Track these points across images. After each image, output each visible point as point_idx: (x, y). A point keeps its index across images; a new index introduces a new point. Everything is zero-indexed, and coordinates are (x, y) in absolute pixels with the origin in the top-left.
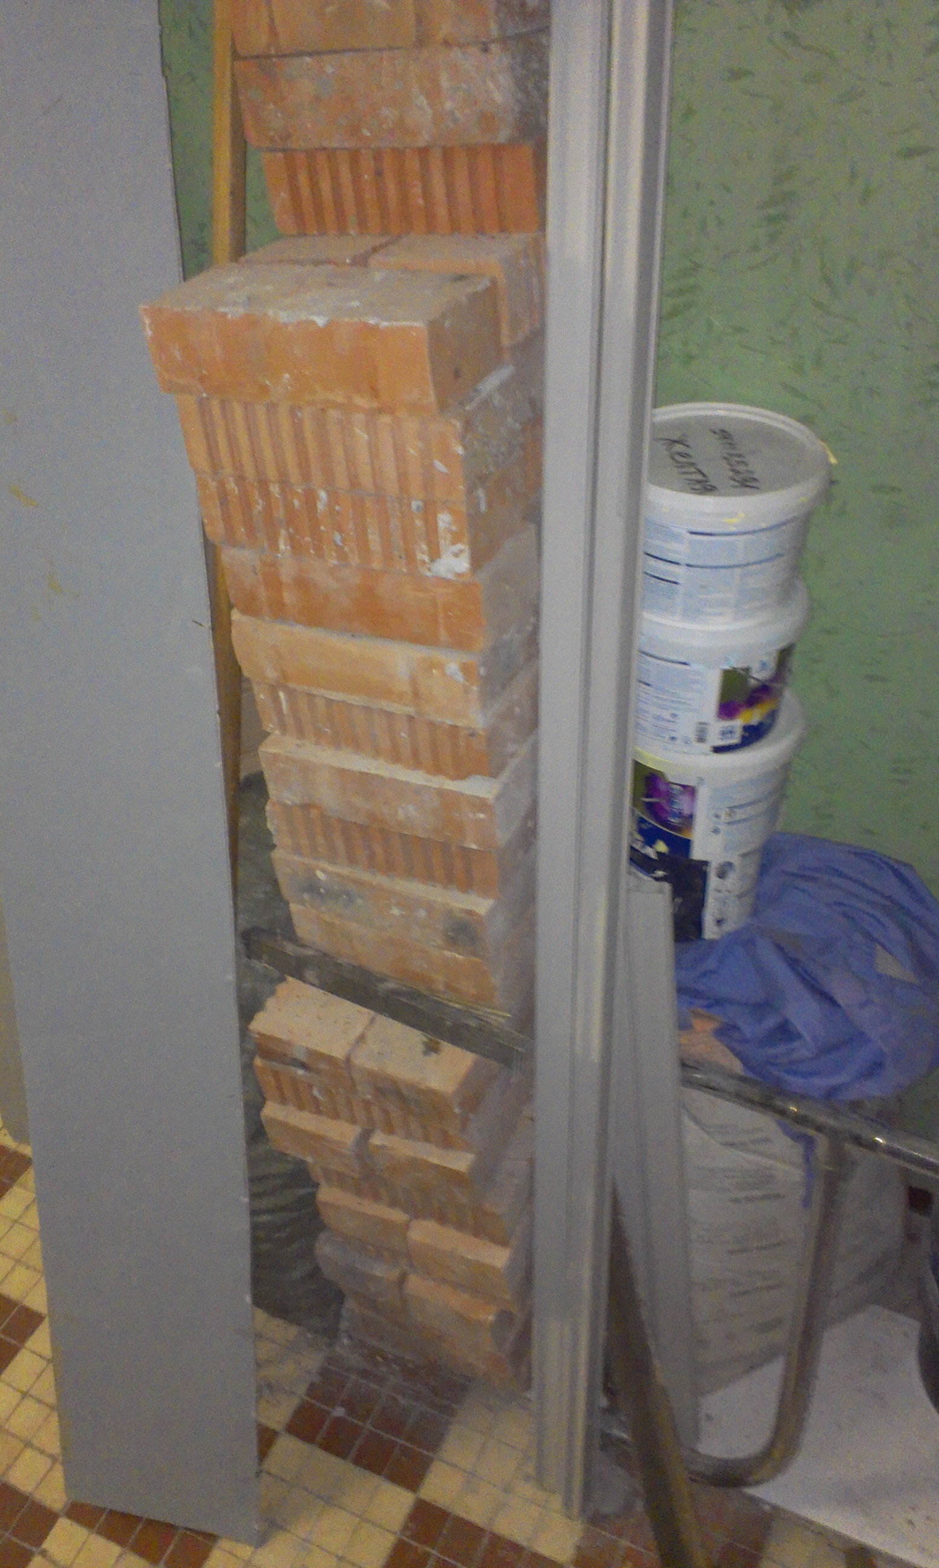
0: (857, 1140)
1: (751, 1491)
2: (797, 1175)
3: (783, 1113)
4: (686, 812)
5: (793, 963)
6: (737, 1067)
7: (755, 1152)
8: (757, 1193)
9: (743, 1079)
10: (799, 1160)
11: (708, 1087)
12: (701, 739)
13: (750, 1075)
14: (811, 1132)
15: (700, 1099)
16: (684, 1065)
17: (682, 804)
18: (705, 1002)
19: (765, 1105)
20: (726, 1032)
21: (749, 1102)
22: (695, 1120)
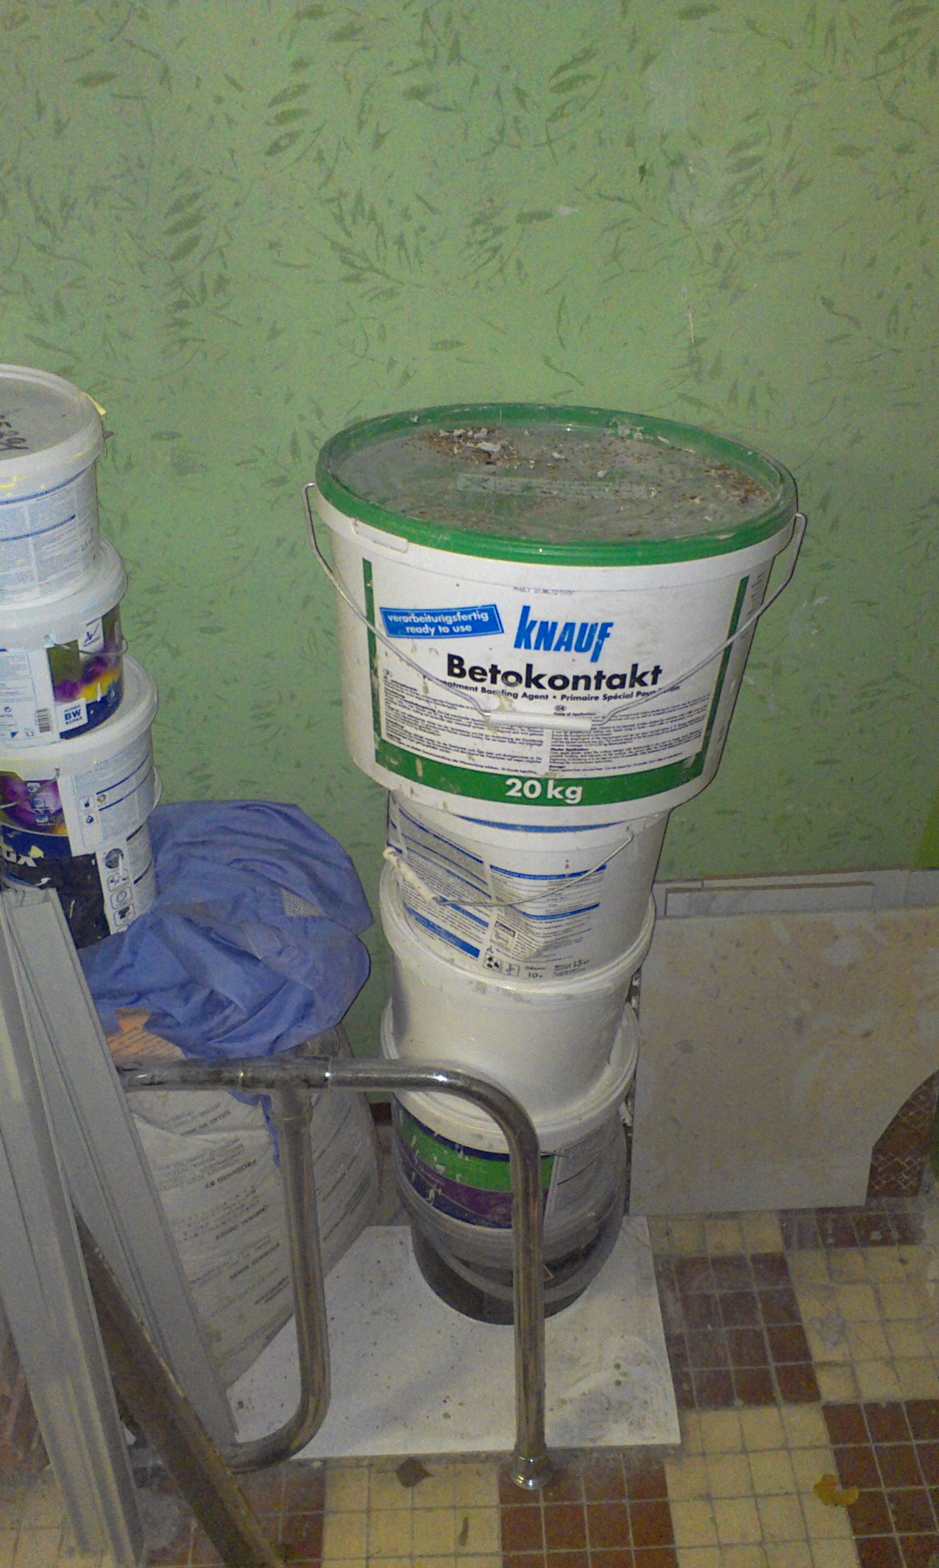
0: (308, 1083)
1: (299, 1456)
2: (262, 1136)
3: (232, 1082)
4: (53, 809)
5: (207, 933)
6: (178, 1053)
7: (216, 1130)
8: (228, 1170)
9: (184, 1064)
10: (262, 1121)
11: (151, 1084)
12: (45, 728)
13: (191, 1056)
14: (264, 1091)
15: (147, 1097)
16: (120, 1070)
17: (45, 800)
18: (127, 1000)
19: (213, 1080)
20: (157, 1023)
21: (199, 1084)
22: (148, 1121)
